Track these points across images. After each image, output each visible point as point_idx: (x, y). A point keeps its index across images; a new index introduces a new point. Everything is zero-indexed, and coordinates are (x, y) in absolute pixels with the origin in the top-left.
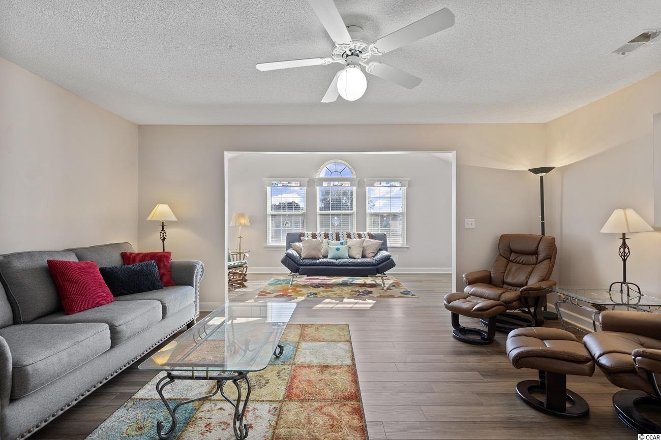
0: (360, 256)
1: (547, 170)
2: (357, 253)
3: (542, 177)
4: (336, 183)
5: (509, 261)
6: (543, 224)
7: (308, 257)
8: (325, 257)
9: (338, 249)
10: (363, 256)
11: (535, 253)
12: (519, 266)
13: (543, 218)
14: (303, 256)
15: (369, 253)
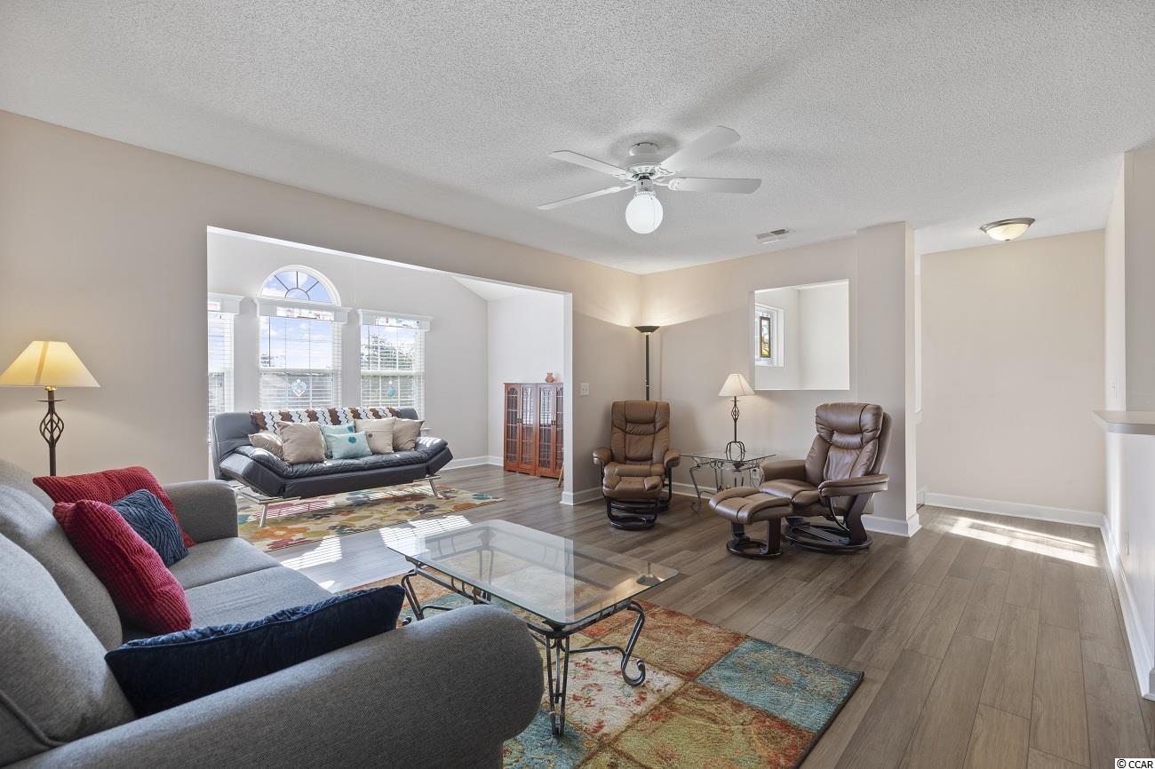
0: (390, 449)
1: (652, 329)
2: (384, 444)
3: (647, 337)
4: (305, 313)
5: (625, 432)
6: (648, 388)
7: (302, 460)
8: (330, 457)
9: (352, 440)
10: (396, 449)
11: (652, 421)
12: (638, 437)
13: (648, 383)
14: (291, 459)
15: (405, 441)
